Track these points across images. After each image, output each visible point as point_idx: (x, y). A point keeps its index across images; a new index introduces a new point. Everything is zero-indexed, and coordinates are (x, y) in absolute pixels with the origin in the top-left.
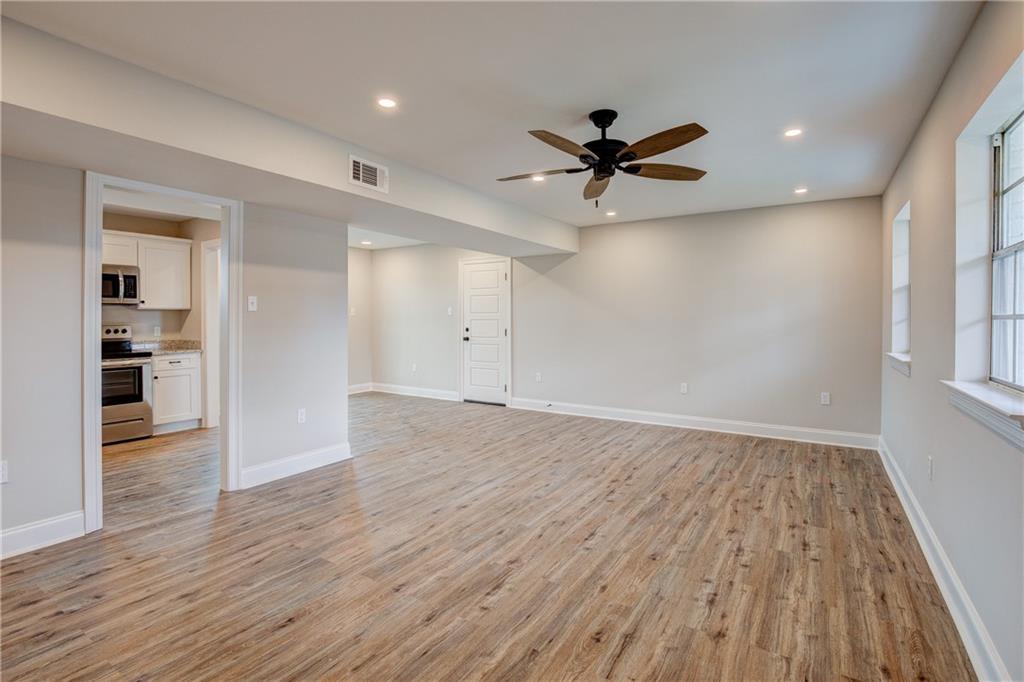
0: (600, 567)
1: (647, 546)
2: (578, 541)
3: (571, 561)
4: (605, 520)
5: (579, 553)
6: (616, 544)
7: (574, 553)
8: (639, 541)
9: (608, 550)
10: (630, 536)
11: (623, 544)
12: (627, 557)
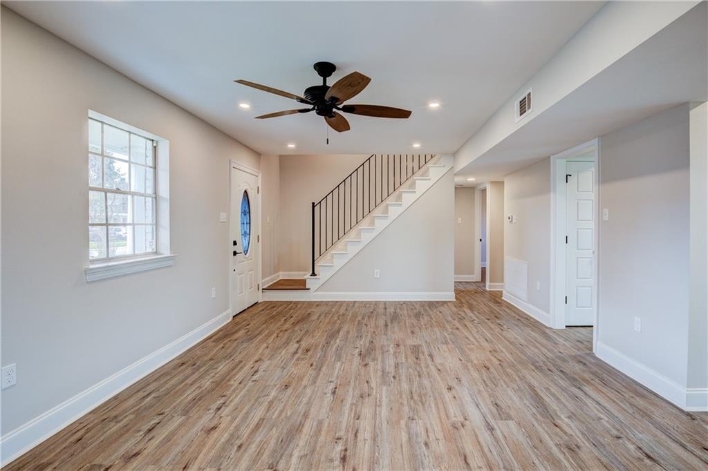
0: (318, 374)
1: (291, 394)
2: (340, 385)
3: (336, 373)
4: (331, 409)
5: (334, 379)
6: (314, 390)
7: (337, 378)
8: (298, 397)
9: (317, 384)
10: (305, 400)
11: (309, 391)
12: (304, 383)
